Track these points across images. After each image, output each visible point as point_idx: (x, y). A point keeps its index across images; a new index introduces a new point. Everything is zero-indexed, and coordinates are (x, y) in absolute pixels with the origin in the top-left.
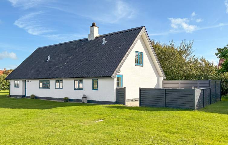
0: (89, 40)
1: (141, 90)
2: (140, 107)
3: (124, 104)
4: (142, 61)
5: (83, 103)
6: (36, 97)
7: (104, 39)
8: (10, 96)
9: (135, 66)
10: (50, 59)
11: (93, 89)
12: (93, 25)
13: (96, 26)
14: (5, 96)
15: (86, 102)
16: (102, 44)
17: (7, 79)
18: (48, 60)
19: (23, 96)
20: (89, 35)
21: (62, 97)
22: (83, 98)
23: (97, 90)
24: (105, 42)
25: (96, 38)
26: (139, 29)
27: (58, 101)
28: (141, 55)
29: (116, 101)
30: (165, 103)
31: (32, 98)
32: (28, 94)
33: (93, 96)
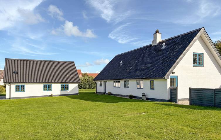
0: (152, 45)
1: (191, 89)
2: (191, 105)
3: (176, 102)
4: (203, 61)
5: (143, 100)
6: (112, 94)
7: (164, 44)
8: (97, 93)
9: (193, 66)
10: (122, 64)
11: (151, 89)
12: (157, 32)
13: (159, 33)
14: (94, 93)
15: (145, 99)
16: (162, 49)
17: (94, 80)
18: (121, 65)
19: (104, 93)
20: (153, 42)
21: (128, 94)
22: (142, 95)
23: (154, 89)
24: (165, 46)
25: (158, 43)
26: (197, 31)
27: (126, 98)
28: (201, 56)
29: (169, 99)
30: (214, 102)
31: (109, 95)
32: (107, 92)
33: (151, 94)
